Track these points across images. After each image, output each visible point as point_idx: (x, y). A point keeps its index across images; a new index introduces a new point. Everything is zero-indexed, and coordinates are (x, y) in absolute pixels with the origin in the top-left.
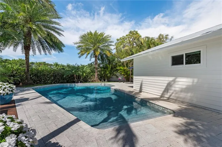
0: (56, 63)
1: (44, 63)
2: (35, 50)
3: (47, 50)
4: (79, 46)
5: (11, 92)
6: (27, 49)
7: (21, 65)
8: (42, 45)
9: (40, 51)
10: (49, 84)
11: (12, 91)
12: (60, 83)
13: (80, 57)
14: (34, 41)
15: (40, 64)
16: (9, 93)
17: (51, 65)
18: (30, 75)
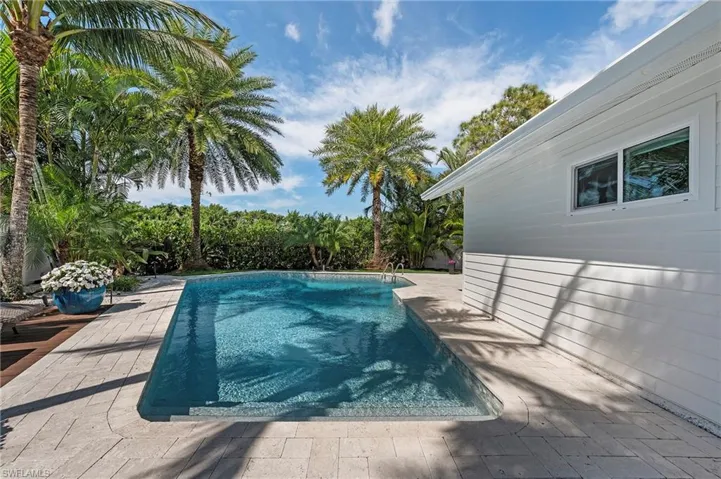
1: (263, 212)
2: (221, 180)
3: (245, 179)
4: (326, 161)
5: (93, 286)
6: (197, 177)
7: (211, 220)
8: (234, 164)
9: (231, 184)
10: (249, 269)
11: (95, 282)
12: (276, 269)
13: (329, 192)
14: (215, 155)
16: (88, 288)
17: (280, 219)
18: (203, 246)
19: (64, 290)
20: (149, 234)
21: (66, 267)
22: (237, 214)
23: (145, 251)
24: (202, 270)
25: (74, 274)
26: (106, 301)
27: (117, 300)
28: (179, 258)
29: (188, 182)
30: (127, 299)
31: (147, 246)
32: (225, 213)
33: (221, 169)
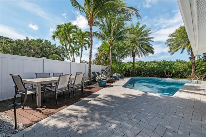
0: (163, 60)
1: (154, 61)
2: (139, 55)
3: (145, 54)
6: (134, 56)
8: (142, 51)
9: (142, 56)
13: (172, 54)
15: (151, 62)
16: (117, 77)
18: (135, 71)
19: (115, 76)
20: (126, 69)
21: (115, 73)
22: (146, 63)
23: (125, 72)
24: (135, 76)
25: (116, 74)
26: (119, 79)
27: (121, 79)
28: (131, 74)
29: (132, 57)
30: (122, 79)
31: (125, 71)
32: (143, 63)
33: (139, 53)
